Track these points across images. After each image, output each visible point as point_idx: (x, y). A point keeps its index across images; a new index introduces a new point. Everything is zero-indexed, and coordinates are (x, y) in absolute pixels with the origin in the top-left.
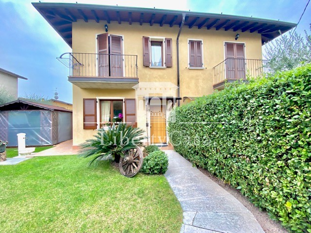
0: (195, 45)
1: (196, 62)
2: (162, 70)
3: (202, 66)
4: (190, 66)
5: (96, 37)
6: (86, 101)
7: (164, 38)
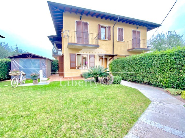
0: (121, 30)
1: (121, 39)
2: (105, 41)
3: (123, 40)
4: (118, 40)
5: (76, 22)
6: (71, 55)
7: (107, 26)
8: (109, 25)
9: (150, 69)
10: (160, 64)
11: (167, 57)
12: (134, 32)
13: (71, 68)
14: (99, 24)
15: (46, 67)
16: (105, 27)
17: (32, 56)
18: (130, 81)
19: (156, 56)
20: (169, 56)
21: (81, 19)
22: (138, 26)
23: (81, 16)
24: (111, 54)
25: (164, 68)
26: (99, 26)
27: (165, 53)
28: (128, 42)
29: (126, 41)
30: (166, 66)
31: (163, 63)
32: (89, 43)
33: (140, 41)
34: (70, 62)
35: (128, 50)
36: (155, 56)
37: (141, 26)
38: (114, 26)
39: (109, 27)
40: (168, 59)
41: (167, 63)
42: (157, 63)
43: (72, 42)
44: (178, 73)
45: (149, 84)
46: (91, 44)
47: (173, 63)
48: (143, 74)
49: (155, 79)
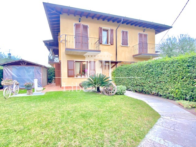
0: (125, 33)
1: (125, 43)
2: (108, 46)
3: (127, 45)
4: (122, 45)
5: (74, 25)
6: (69, 62)
7: (110, 28)
8: (112, 28)
9: (159, 77)
10: (171, 73)
11: (179, 64)
12: (141, 35)
13: (69, 76)
14: (101, 27)
15: (41, 75)
16: (107, 31)
17: (26, 64)
18: (136, 91)
19: (167, 63)
20: (181, 63)
21: (80, 21)
22: (145, 28)
23: (81, 18)
24: (114, 60)
25: (175, 77)
26: (101, 29)
27: (176, 60)
28: (133, 46)
29: (131, 46)
30: (178, 75)
31: (174, 71)
32: (89, 49)
33: (147, 45)
34: (68, 70)
35: (133, 56)
36: (165, 62)
37: (149, 29)
38: (117, 28)
39: (112, 30)
40: (180, 66)
41: (179, 71)
42: (167, 70)
43: (70, 47)
44: (192, 83)
45: (157, 95)
46: (91, 49)
47: (186, 71)
48: (151, 84)
49: (165, 90)
